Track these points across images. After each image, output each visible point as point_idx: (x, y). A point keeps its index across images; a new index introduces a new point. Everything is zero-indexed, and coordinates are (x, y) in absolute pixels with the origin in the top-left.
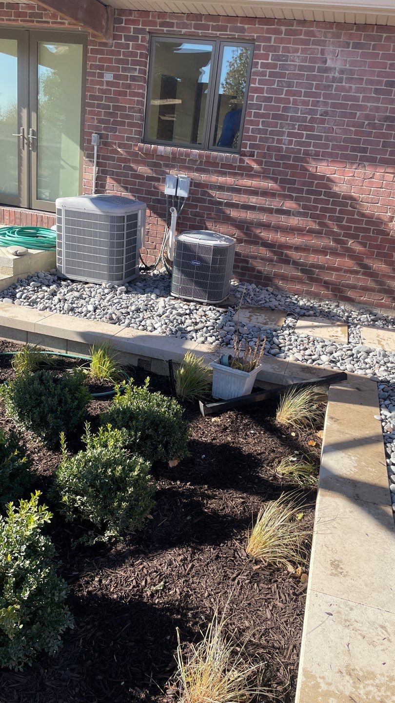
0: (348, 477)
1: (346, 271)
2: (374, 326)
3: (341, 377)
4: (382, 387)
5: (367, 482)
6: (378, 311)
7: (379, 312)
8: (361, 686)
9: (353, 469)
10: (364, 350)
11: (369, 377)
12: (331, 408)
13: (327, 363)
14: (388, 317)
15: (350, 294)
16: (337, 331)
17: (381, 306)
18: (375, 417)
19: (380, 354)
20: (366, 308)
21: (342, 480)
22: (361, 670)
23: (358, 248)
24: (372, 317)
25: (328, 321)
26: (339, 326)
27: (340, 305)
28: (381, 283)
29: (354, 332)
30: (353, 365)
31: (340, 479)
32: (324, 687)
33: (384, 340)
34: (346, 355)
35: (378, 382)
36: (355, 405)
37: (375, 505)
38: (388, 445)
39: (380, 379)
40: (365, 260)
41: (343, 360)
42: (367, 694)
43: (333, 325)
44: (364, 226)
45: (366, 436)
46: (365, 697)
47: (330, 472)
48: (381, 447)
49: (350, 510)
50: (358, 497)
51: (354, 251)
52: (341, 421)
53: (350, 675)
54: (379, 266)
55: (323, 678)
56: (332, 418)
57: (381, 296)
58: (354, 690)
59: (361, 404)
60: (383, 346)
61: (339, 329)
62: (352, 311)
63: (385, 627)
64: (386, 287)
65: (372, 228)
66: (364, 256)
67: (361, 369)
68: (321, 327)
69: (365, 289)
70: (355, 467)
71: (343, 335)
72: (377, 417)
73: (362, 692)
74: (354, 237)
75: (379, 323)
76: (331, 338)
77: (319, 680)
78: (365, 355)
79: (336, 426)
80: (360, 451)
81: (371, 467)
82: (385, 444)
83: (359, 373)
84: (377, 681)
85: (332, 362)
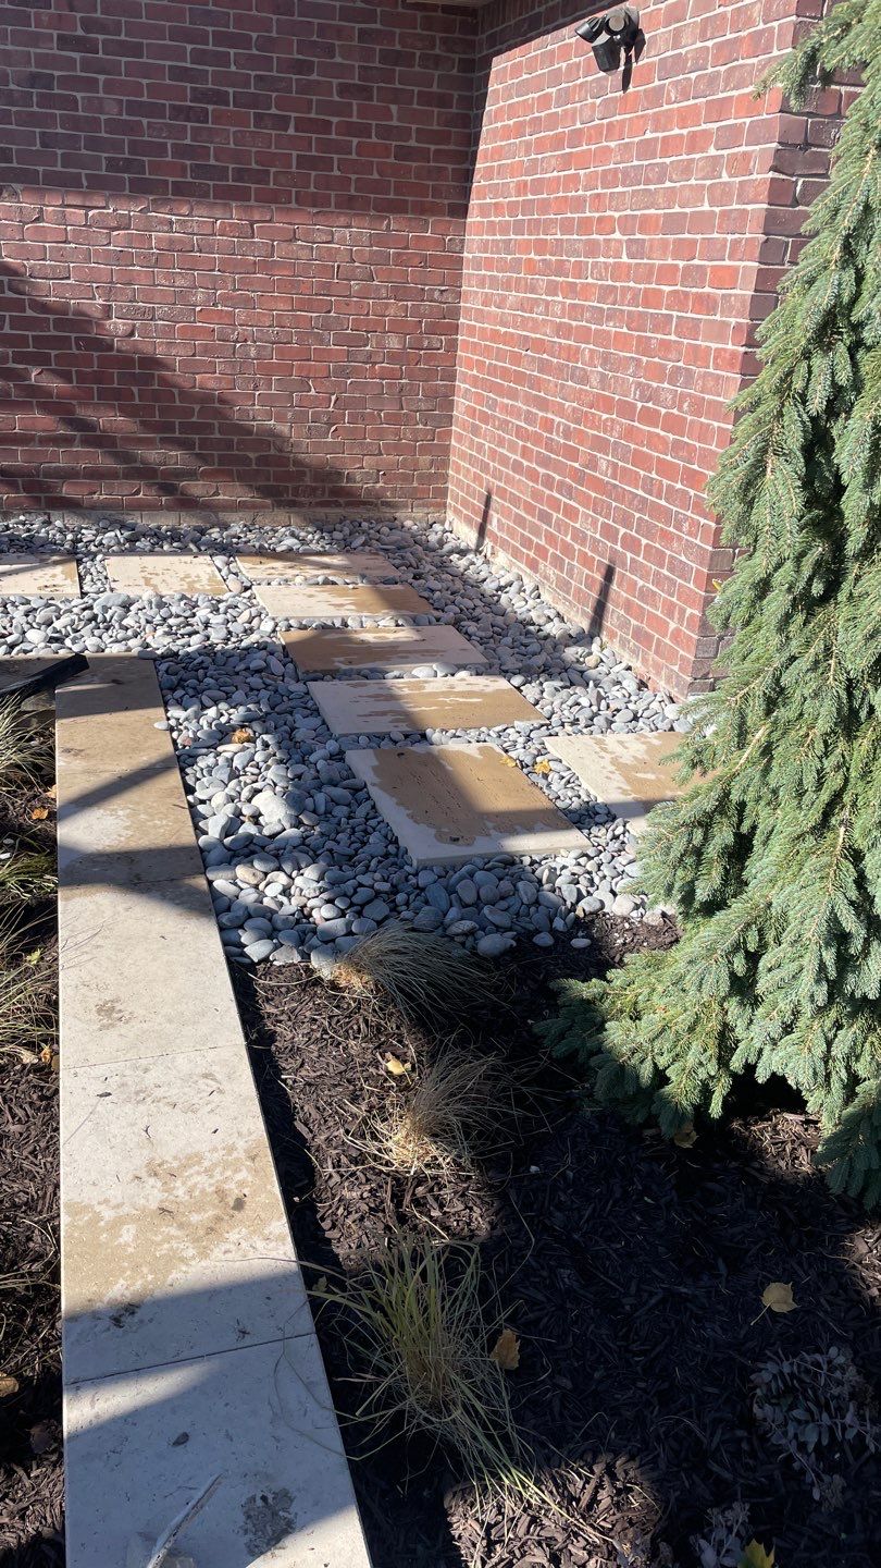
0: (115, 849)
1: (44, 441)
2: (132, 551)
3: (76, 666)
4: (163, 667)
5: (153, 846)
6: (135, 519)
7: (139, 521)
8: (178, 1184)
9: (124, 833)
10: (116, 603)
11: (136, 654)
12: (65, 731)
13: (43, 645)
14: (159, 528)
15: (66, 490)
16: (54, 576)
17: (141, 507)
18: (156, 725)
19: (151, 603)
20: (108, 517)
21: (104, 859)
22: (175, 1158)
23: (56, 385)
24: (127, 534)
25: (32, 557)
26: (56, 563)
27: (52, 519)
28: (126, 458)
29: (93, 570)
30: (100, 637)
31: (99, 859)
32: (108, 1214)
33: (157, 574)
34: (80, 620)
35: (155, 660)
36: (113, 714)
37: (175, 882)
38: (188, 770)
39: (159, 652)
40: (78, 410)
41: (76, 631)
42: (190, 1192)
43: (44, 564)
44: (53, 333)
45: (142, 765)
46: (187, 1198)
47: (78, 851)
48: (174, 778)
49: (124, 905)
50: (139, 879)
51: (47, 393)
52: (88, 752)
53: (156, 1175)
54: (110, 420)
55: (106, 1201)
56: (68, 751)
57: (132, 486)
58: (166, 1194)
59: (127, 709)
60: (155, 587)
61: (59, 569)
62: (82, 528)
63: (211, 1075)
64: (137, 465)
65: (73, 335)
66: (74, 402)
67: (117, 641)
68: (17, 572)
69: (96, 475)
70: (127, 828)
71: (69, 581)
72: (161, 725)
73: (181, 1192)
74: (40, 360)
75: (143, 544)
76: (43, 592)
77: (97, 1208)
78: (120, 611)
79: (78, 764)
80: (134, 796)
81: (159, 819)
82: (182, 771)
83: (115, 650)
84: (206, 1164)
85: (52, 640)
